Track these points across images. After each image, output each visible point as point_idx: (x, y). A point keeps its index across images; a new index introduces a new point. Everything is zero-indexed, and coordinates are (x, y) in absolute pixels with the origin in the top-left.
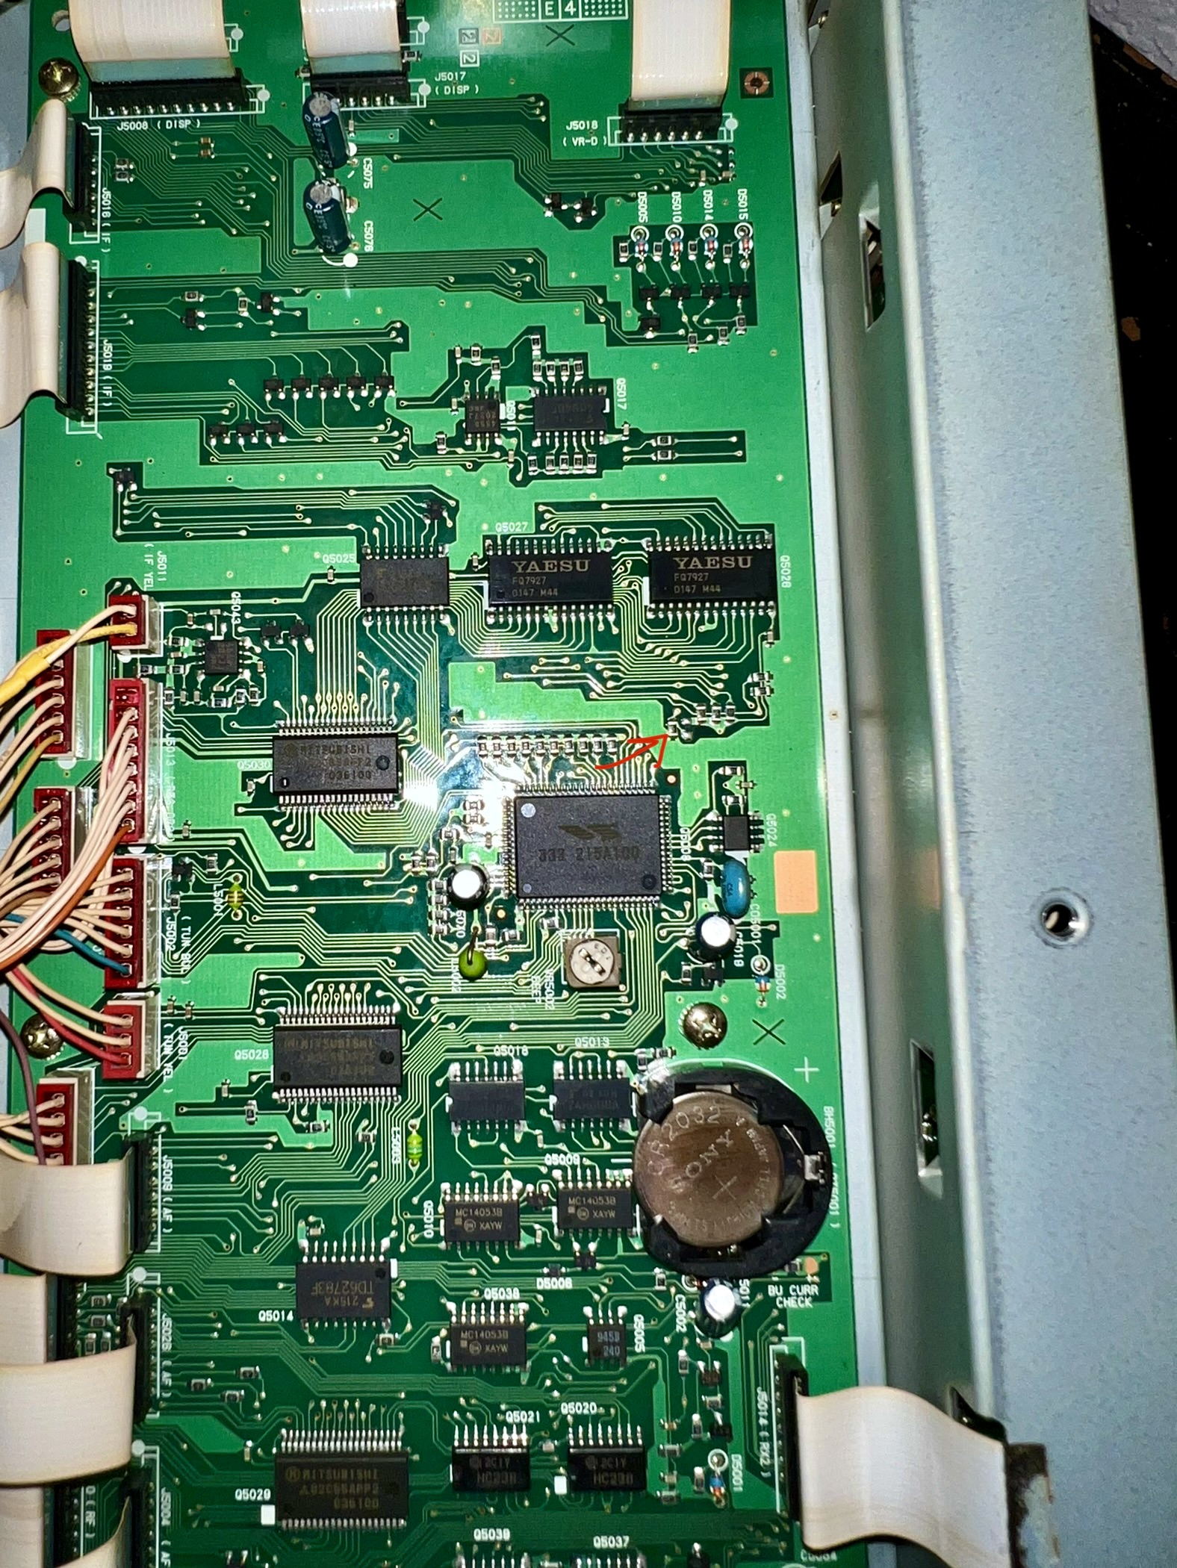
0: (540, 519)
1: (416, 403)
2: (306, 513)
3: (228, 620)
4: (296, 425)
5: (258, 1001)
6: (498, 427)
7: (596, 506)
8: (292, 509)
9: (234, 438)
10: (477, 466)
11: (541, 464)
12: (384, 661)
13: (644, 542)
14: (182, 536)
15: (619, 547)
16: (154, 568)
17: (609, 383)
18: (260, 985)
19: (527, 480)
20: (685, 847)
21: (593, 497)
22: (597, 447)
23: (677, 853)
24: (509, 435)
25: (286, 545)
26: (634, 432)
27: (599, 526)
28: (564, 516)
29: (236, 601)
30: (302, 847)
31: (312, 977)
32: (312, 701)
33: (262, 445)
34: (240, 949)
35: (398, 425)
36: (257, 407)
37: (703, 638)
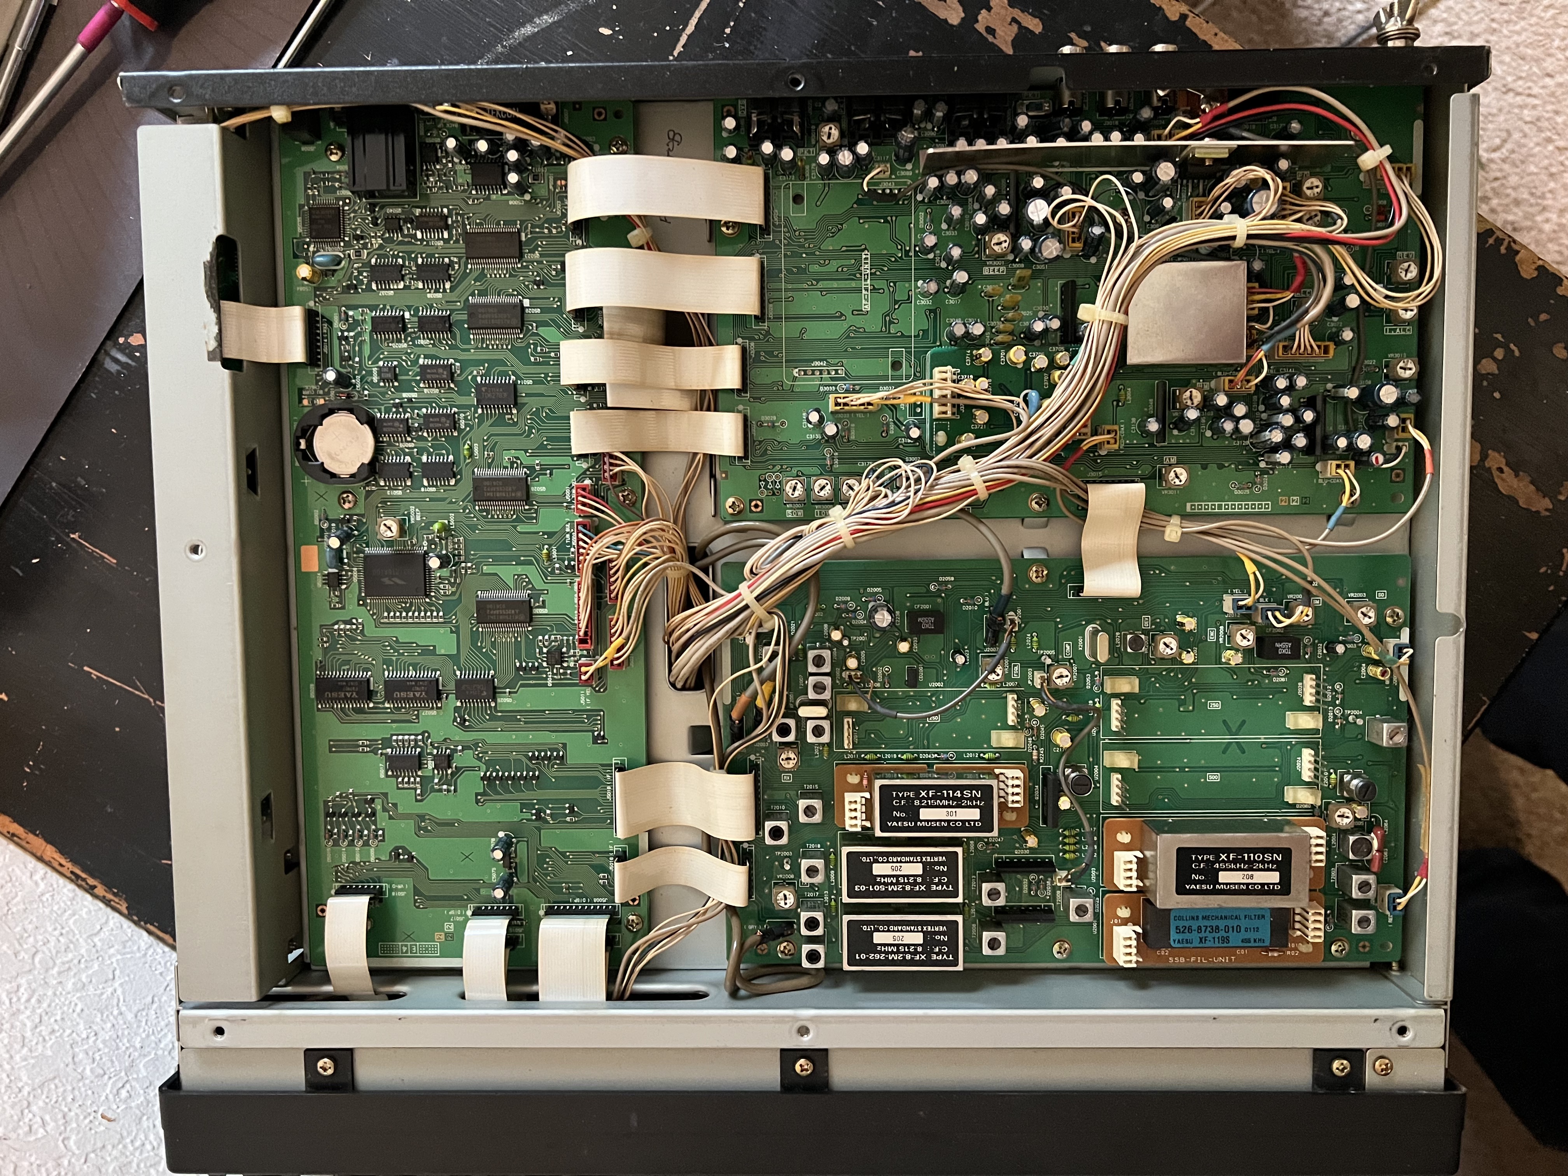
0: (417, 716)
1: (471, 769)
2: (520, 720)
3: (553, 674)
4: (524, 760)
5: (536, 512)
6: (435, 758)
7: (393, 722)
8: (526, 723)
9: (552, 754)
10: (445, 740)
12: (486, 655)
13: (371, 705)
14: (574, 711)
15: (383, 703)
16: (586, 697)
17: (387, 776)
18: (535, 518)
19: (423, 734)
20: (355, 574)
21: (394, 725)
22: (392, 748)
23: (359, 571)
24: (431, 754)
25: (528, 706)
26: (376, 754)
27: (392, 712)
28: (407, 717)
29: (550, 682)
30: (519, 575)
31: (514, 521)
32: (516, 638)
33: (540, 752)
34: (544, 533)
35: (479, 759)
36: (542, 768)
37: (347, 662)
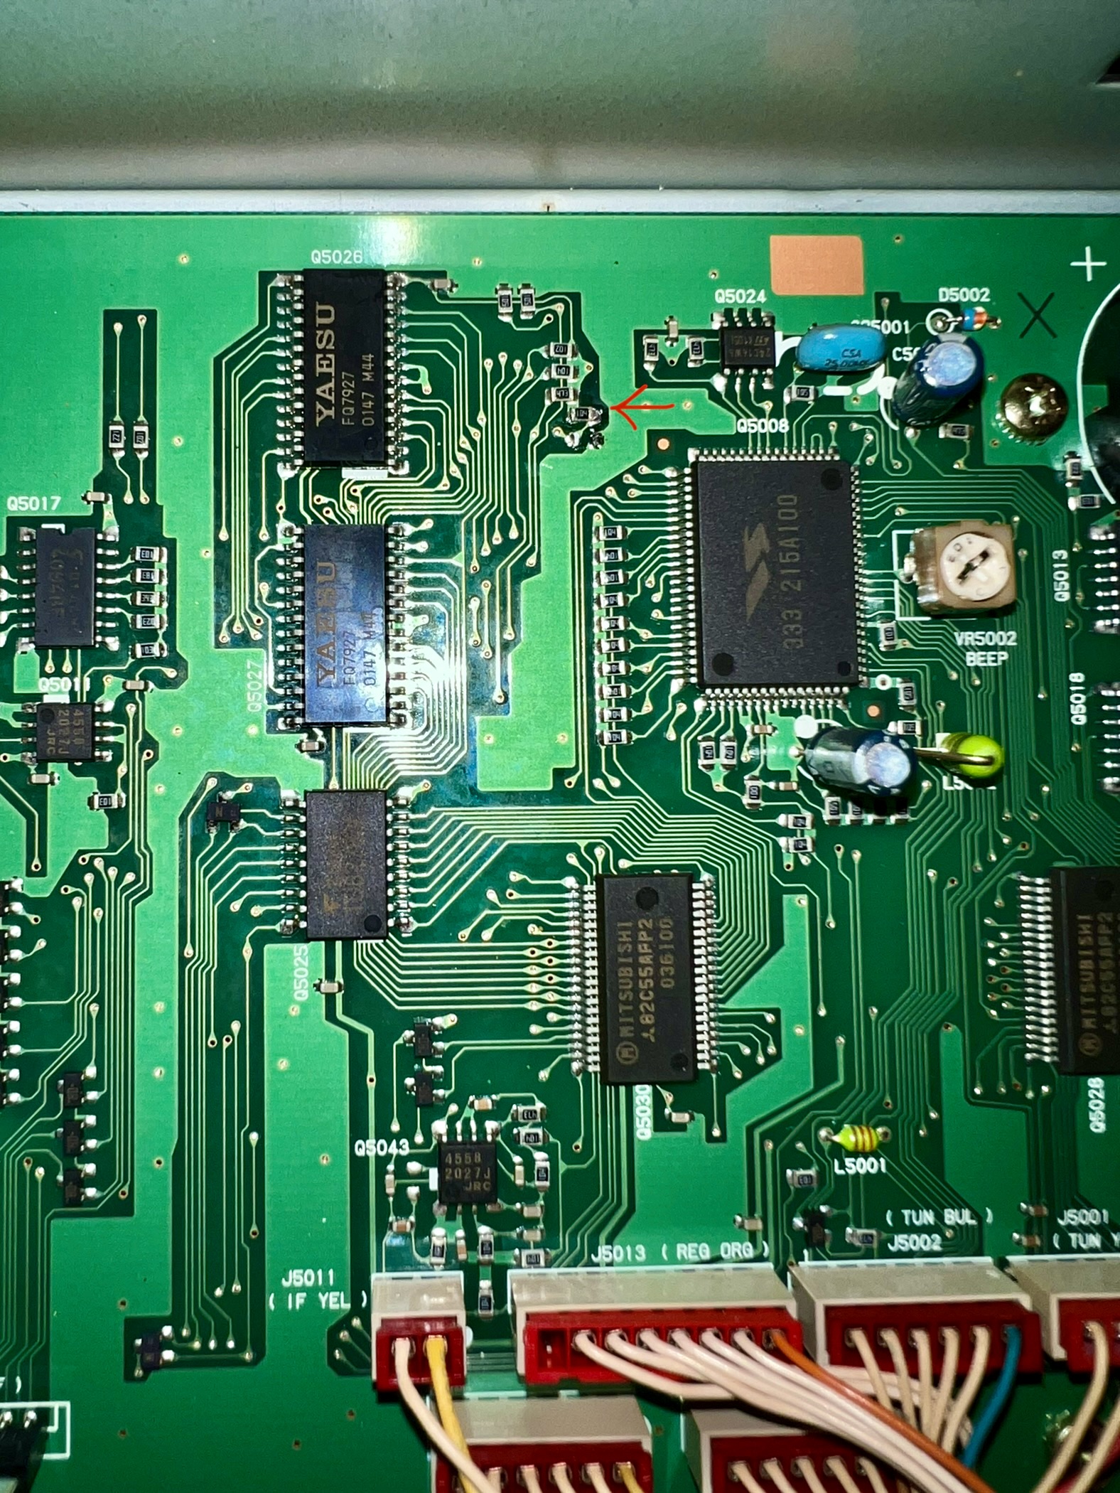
0: (243, 640)
1: (36, 844)
2: (223, 1029)
3: (401, 1162)
5: (1015, 1097)
6: (83, 707)
7: (222, 549)
8: (214, 1054)
9: (89, 1156)
10: (149, 743)
11: (150, 635)
12: (476, 894)
13: (285, 473)
14: (258, 1245)
15: (292, 514)
16: (312, 1293)
17: (14, 523)
18: (990, 1093)
19: (176, 661)
20: (768, 426)
21: (209, 554)
22: (125, 547)
23: (777, 439)
24: (97, 688)
25: (277, 1064)
26: (99, 484)
27: (256, 545)
28: (240, 602)
29: (370, 1148)
30: (775, 1029)
31: (978, 1015)
32: (540, 1017)
33: (99, 1108)
34: (935, 1127)
35: (74, 874)
36: (32, 1120)
37: (442, 387)
